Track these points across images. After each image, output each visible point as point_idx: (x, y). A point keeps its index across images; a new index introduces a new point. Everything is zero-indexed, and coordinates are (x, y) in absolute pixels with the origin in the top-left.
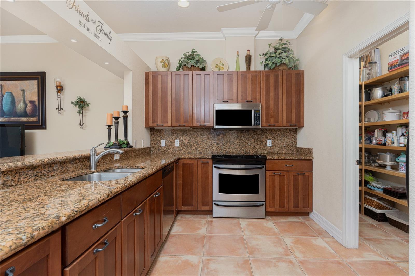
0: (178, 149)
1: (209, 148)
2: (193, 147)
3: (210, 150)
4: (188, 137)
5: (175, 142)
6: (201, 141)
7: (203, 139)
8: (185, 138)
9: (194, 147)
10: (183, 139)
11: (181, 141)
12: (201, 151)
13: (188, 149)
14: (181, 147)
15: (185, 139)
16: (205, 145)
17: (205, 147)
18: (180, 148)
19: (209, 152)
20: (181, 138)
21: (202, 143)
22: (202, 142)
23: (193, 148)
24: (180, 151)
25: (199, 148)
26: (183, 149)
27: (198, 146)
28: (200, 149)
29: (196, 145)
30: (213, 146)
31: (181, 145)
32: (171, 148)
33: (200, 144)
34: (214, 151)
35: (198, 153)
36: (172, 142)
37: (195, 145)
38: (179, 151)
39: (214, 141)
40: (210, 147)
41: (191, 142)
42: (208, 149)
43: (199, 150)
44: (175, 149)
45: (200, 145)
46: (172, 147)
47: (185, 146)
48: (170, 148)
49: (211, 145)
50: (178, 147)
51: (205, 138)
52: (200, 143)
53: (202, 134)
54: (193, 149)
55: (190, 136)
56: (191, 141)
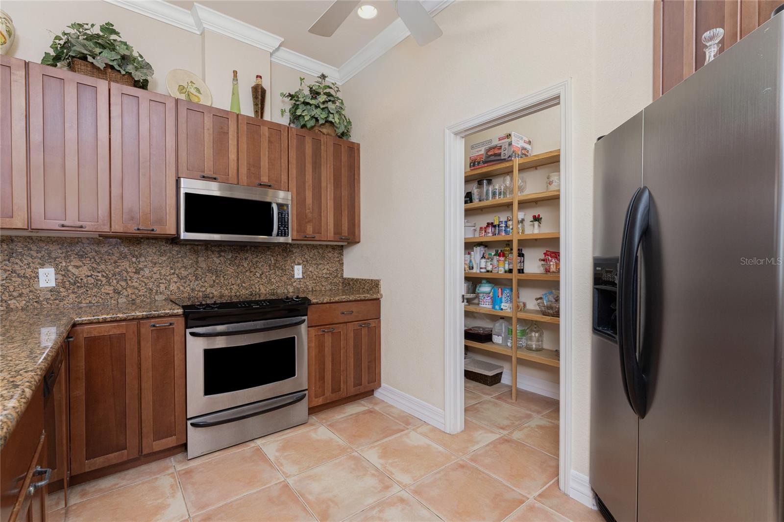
0: (49, 296)
1: (158, 286)
2: (106, 287)
3: (161, 293)
4: (90, 261)
5: (38, 277)
6: (134, 270)
7: (140, 266)
8: (77, 264)
9: (112, 288)
10: (70, 268)
11: (63, 274)
12: (134, 297)
13: (89, 292)
14: (62, 290)
15: (77, 267)
16: (145, 280)
17: (146, 285)
18: (59, 292)
19: (156, 297)
20: (64, 264)
21: (136, 276)
22: (135, 273)
23: (109, 289)
24: (57, 302)
25: (126, 289)
26: (72, 296)
27: (123, 283)
28: (130, 291)
29: (118, 282)
30: (169, 281)
31: (61, 284)
32: (20, 295)
33: (129, 278)
34: (172, 294)
35: (125, 303)
37: (115, 281)
38: (55, 300)
39: (172, 271)
40: (161, 285)
41: (100, 275)
42: (154, 291)
43: (126, 293)
44: (38, 297)
45: (129, 282)
46: (25, 291)
47: (78, 287)
48: (16, 294)
49: (164, 281)
50: (51, 290)
51: (146, 264)
52: (131, 277)
53: (136, 253)
54: (109, 294)
55: (97, 258)
56: (99, 272)
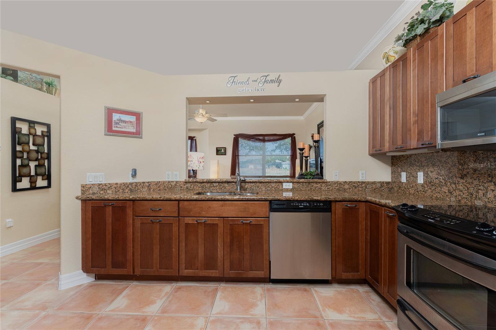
0: (421, 189)
1: (477, 192)
2: (445, 187)
3: (479, 199)
4: (437, 168)
5: (417, 177)
6: (460, 176)
7: (465, 173)
8: (431, 170)
9: (447, 189)
10: (429, 172)
11: (426, 175)
12: (460, 198)
13: (436, 190)
14: (426, 186)
15: (432, 172)
16: (467, 185)
17: (468, 189)
18: (425, 187)
19: (476, 201)
20: (427, 170)
21: (462, 181)
22: (461, 178)
23: (445, 189)
24: (424, 193)
25: (455, 190)
26: (429, 190)
27: (454, 186)
28: (458, 193)
29: (450, 185)
30: (487, 189)
31: (425, 182)
32: (413, 187)
33: (457, 182)
34: (489, 202)
35: (454, 201)
36: (414, 177)
37: (449, 184)
38: (423, 192)
39: (490, 179)
40: (479, 191)
41: (441, 178)
42: (474, 196)
43: (455, 194)
44: (418, 189)
45: (457, 185)
46: (414, 184)
47: (432, 185)
48: (411, 186)
49: (482, 187)
50: (422, 186)
51: (468, 170)
52: (458, 181)
53: (462, 162)
54: (445, 192)
55: (440, 166)
56: (441, 176)
